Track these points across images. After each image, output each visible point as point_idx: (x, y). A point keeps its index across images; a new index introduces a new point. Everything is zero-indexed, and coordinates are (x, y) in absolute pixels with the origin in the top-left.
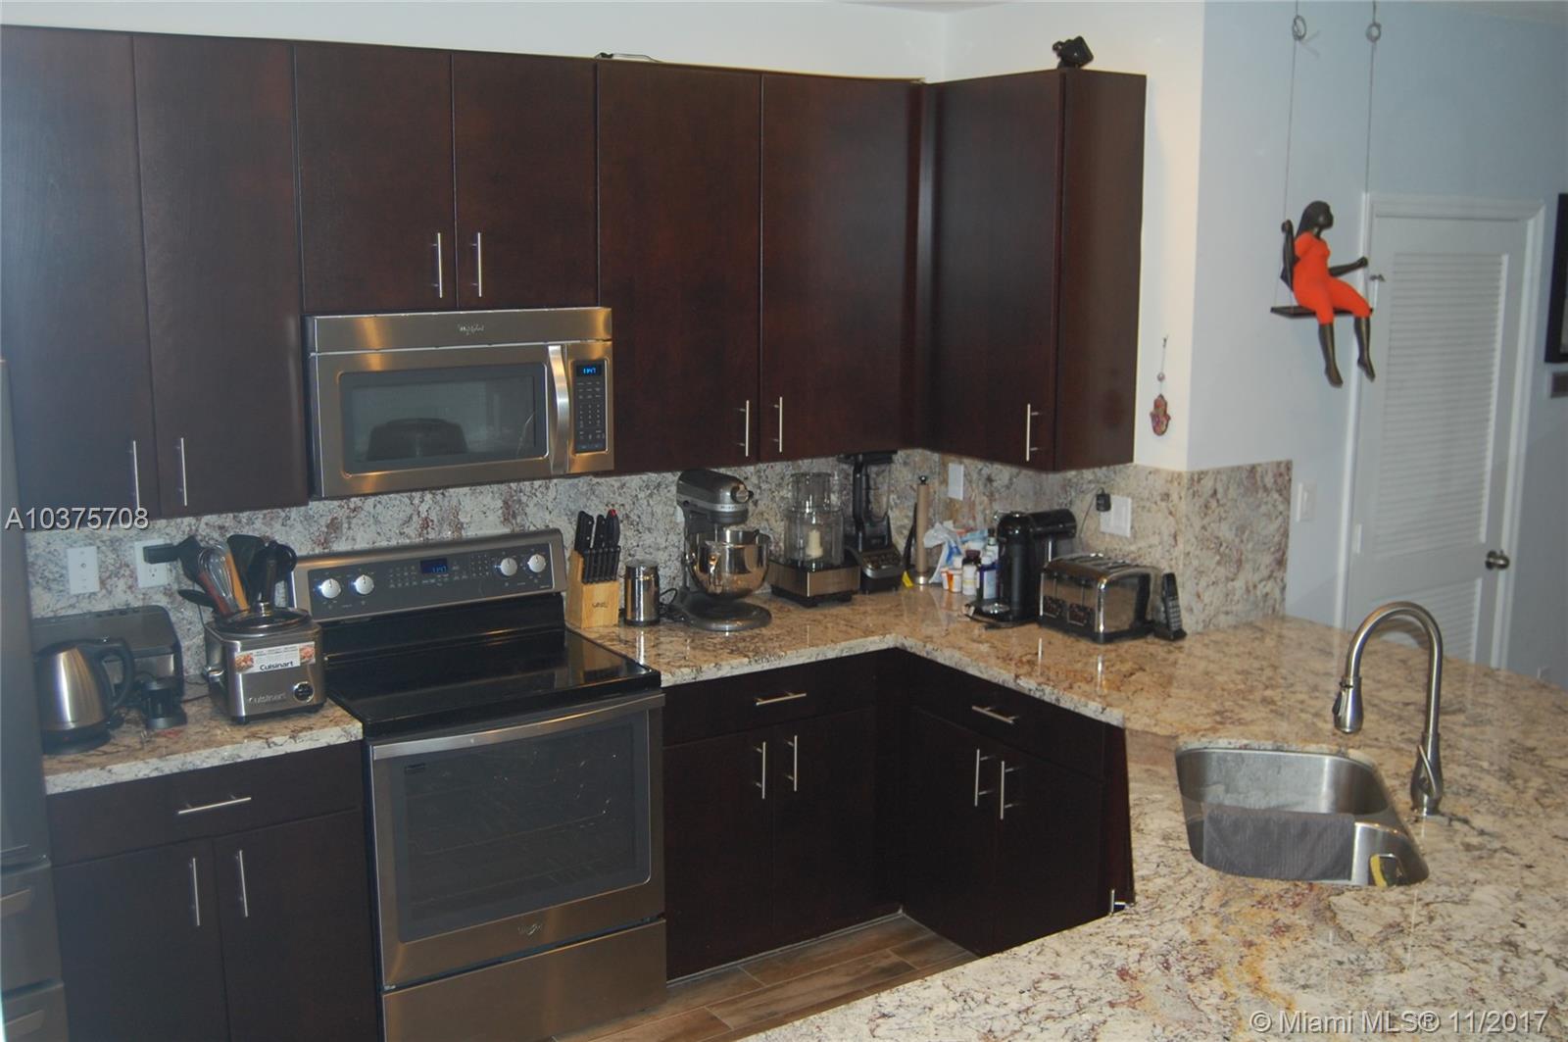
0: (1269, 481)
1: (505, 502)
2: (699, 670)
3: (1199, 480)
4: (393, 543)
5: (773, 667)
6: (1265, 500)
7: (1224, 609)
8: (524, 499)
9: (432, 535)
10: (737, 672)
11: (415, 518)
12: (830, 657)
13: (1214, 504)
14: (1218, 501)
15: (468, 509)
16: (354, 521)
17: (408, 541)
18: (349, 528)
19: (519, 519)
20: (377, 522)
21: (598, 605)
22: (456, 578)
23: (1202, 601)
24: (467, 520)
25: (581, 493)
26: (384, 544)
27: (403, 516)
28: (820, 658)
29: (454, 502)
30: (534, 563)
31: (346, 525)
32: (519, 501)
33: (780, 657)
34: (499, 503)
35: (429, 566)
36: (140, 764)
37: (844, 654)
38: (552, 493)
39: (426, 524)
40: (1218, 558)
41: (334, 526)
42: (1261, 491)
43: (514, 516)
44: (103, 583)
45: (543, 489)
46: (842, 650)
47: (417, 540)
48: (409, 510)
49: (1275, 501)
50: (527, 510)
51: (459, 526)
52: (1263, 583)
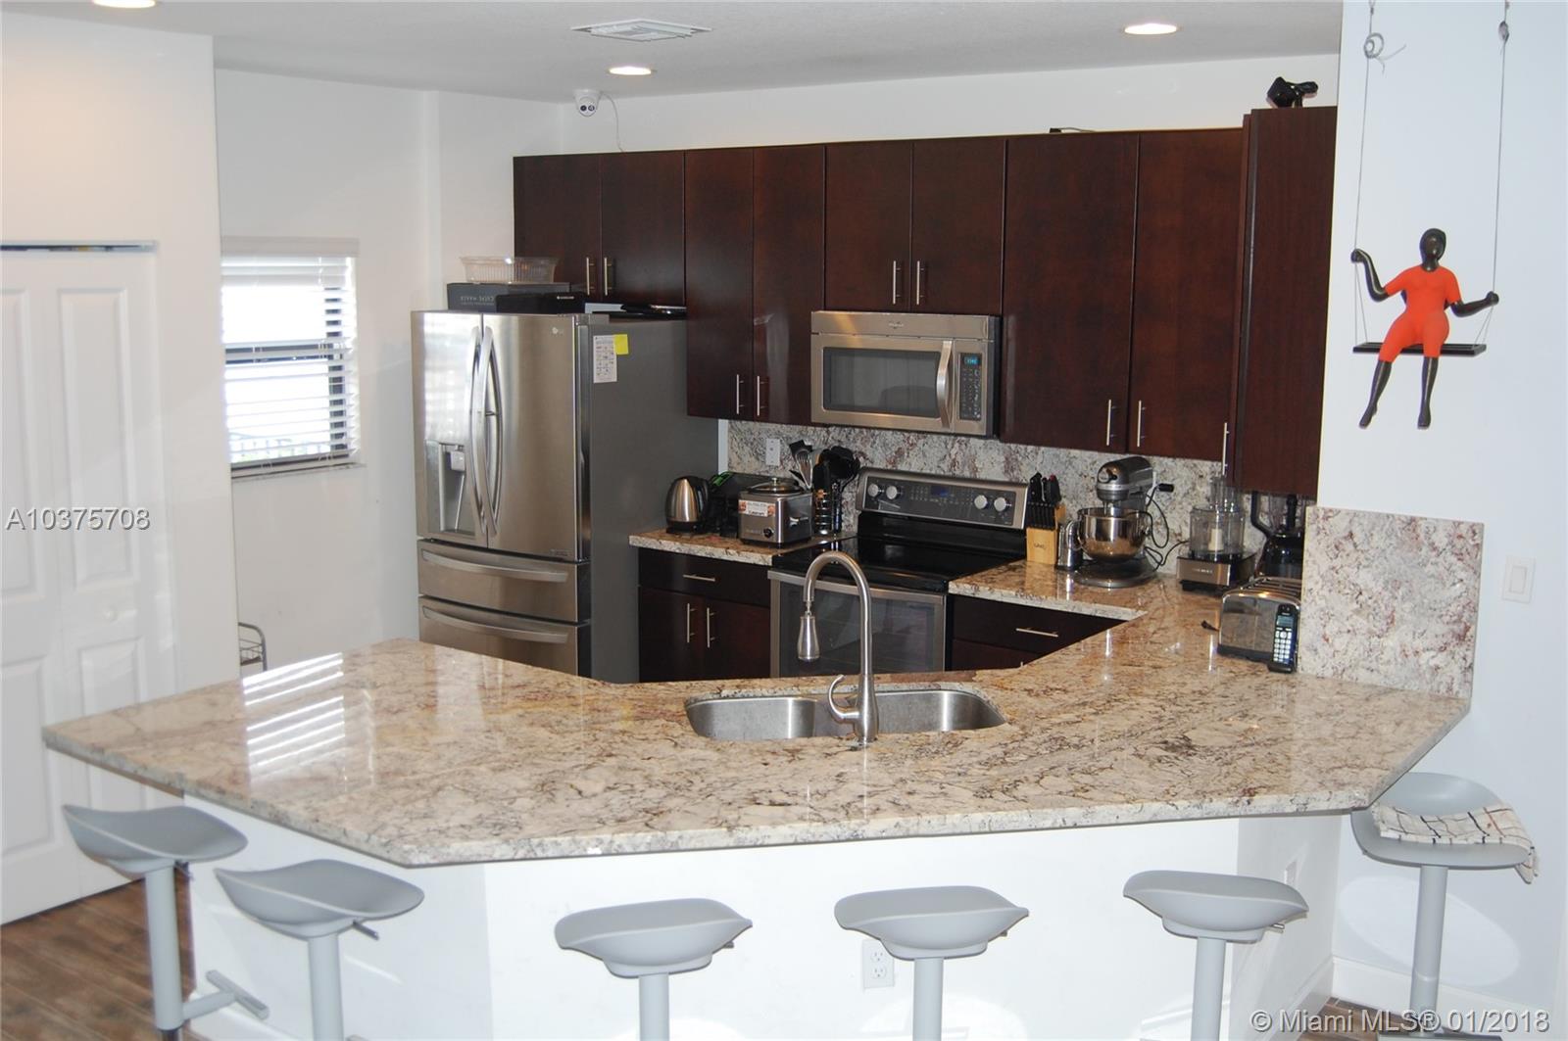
0: (1440, 540)
1: (1007, 459)
2: (977, 590)
3: (1326, 518)
4: (933, 472)
5: (1034, 605)
6: (1433, 560)
7: (1367, 664)
8: (1020, 459)
9: (957, 472)
10: (1005, 600)
11: (948, 457)
12: (1085, 613)
13: (1348, 546)
14: (1355, 545)
15: (982, 458)
16: (911, 452)
17: (942, 473)
18: (908, 456)
19: (1015, 473)
20: (924, 456)
21: (1038, 546)
22: (951, 502)
23: (1332, 645)
24: (981, 466)
25: (1061, 463)
26: (928, 471)
27: (940, 455)
28: (1076, 611)
29: (973, 452)
30: (1000, 504)
31: (906, 454)
32: (1017, 460)
33: (1041, 599)
34: (1003, 459)
35: (937, 490)
36: (672, 543)
37: (1098, 615)
38: (1040, 458)
39: (954, 463)
40: (1356, 606)
41: (899, 453)
42: (1425, 549)
43: (1012, 471)
44: (781, 461)
45: (1033, 454)
46: (1096, 611)
47: (947, 474)
48: (945, 452)
49: (1451, 565)
50: (1022, 467)
51: (975, 470)
52: (1432, 653)
